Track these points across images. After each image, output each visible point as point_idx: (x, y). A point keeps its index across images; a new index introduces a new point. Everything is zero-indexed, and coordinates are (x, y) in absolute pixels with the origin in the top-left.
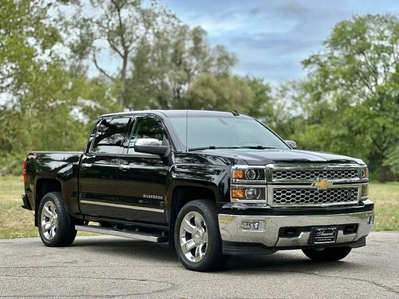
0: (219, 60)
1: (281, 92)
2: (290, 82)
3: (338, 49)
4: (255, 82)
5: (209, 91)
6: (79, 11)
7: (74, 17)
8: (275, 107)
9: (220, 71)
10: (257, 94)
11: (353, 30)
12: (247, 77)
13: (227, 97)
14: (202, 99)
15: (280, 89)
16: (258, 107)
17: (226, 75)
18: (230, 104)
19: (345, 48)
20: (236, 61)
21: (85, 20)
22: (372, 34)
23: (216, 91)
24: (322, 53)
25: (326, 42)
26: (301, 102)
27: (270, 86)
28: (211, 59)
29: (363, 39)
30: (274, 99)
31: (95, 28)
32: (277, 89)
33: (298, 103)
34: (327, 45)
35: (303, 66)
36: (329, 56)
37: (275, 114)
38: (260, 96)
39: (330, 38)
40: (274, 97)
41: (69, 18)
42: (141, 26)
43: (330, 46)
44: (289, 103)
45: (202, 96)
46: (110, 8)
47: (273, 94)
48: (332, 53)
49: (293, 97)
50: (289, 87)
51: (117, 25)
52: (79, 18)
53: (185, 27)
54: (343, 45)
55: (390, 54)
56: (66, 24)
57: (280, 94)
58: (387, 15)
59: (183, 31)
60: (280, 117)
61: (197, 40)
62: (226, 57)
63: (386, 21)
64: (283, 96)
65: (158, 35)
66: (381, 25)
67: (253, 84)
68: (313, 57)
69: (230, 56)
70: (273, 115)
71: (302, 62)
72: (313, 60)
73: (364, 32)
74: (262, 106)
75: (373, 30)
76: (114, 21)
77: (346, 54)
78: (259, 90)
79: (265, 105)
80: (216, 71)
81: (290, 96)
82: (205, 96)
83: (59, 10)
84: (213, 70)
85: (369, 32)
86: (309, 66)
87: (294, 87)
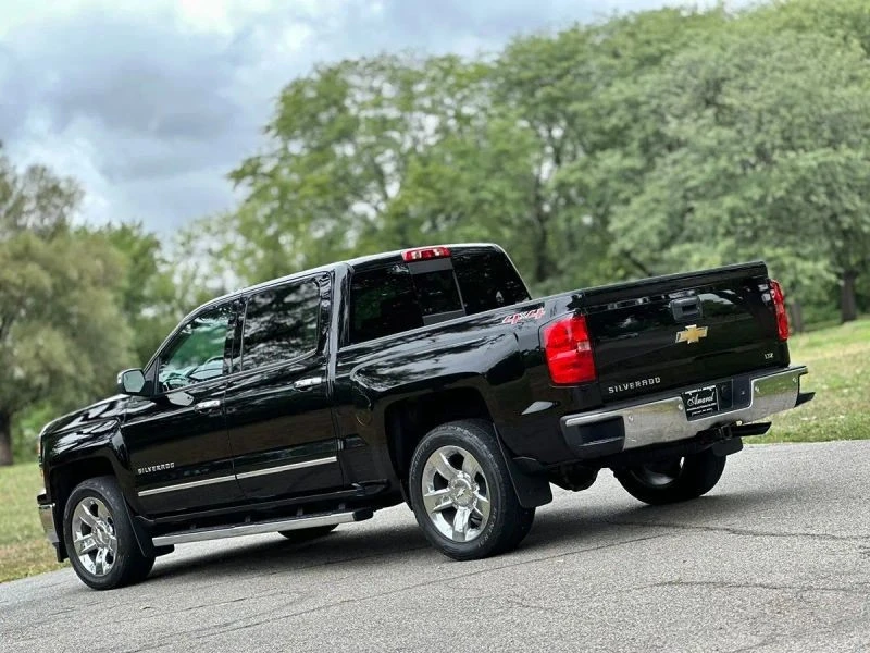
0: (39, 197)
1: (183, 244)
2: (196, 222)
3: (295, 138)
4: (125, 231)
5: (33, 269)
8: (177, 280)
9: (47, 222)
10: (136, 259)
11: (321, 95)
12: (109, 225)
13: (73, 274)
14: (19, 288)
15: (180, 239)
16: (142, 285)
17: (60, 227)
18: (83, 289)
19: (308, 134)
20: (77, 195)
22: (359, 97)
23: (46, 266)
24: (266, 151)
25: (268, 128)
26: (229, 259)
27: (158, 237)
28: (22, 199)
29: (342, 110)
30: (171, 264)
32: (172, 240)
33: (223, 262)
34: (273, 132)
35: (232, 183)
36: (282, 154)
37: (178, 293)
38: (142, 261)
39: (277, 117)
40: (169, 258)
43: (277, 134)
44: (205, 269)
45: (19, 281)
47: (166, 252)
48: (286, 149)
49: (210, 252)
50: (197, 231)
54: (304, 129)
55: (402, 132)
57: (181, 250)
58: (382, 56)
60: (190, 299)
62: (55, 190)
63: (382, 69)
64: (189, 253)
66: (373, 77)
67: (122, 237)
68: (249, 162)
69: (63, 186)
70: (174, 298)
71: (231, 176)
72: (249, 168)
73: (343, 95)
74: (148, 283)
75: (359, 88)
77: (314, 144)
78: (137, 247)
79: (154, 278)
80: (38, 223)
81: (203, 250)
82: (24, 282)
84: (31, 220)
85: (353, 95)
86: (246, 182)
87: (208, 229)
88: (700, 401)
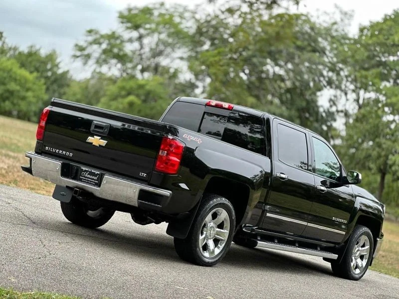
88: (89, 176)
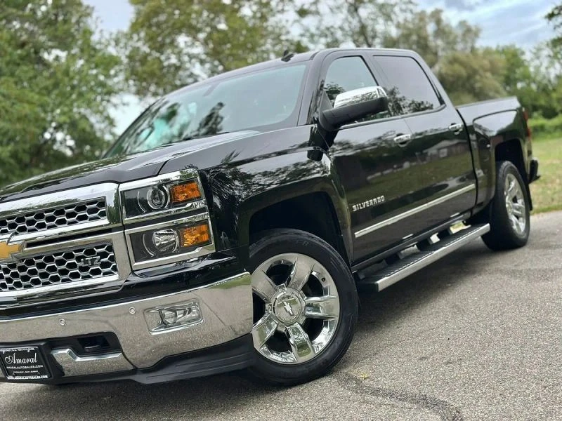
0: (463, 35)
1: (535, 53)
6: (320, 21)
7: (318, 28)
8: (532, 69)
15: (534, 51)
16: (514, 72)
17: (473, 50)
21: (328, 29)
27: (523, 49)
28: (456, 37)
30: (529, 62)
31: (339, 34)
32: (531, 51)
35: (547, 20)
37: (533, 75)
40: (528, 59)
41: (313, 30)
42: (381, 21)
44: (546, 63)
46: (349, 11)
47: (527, 56)
51: (358, 25)
52: (323, 28)
53: (423, 13)
56: (312, 36)
57: (534, 56)
59: (422, 16)
60: (538, 78)
61: (438, 22)
64: (538, 57)
65: (398, 26)
67: (503, 51)
68: (556, 8)
69: (474, 29)
70: (531, 77)
71: (546, 17)
72: (556, 12)
74: (517, 71)
76: (355, 23)
79: (521, 68)
81: (545, 55)
83: (302, 25)
84: (459, 46)
86: (554, 19)
